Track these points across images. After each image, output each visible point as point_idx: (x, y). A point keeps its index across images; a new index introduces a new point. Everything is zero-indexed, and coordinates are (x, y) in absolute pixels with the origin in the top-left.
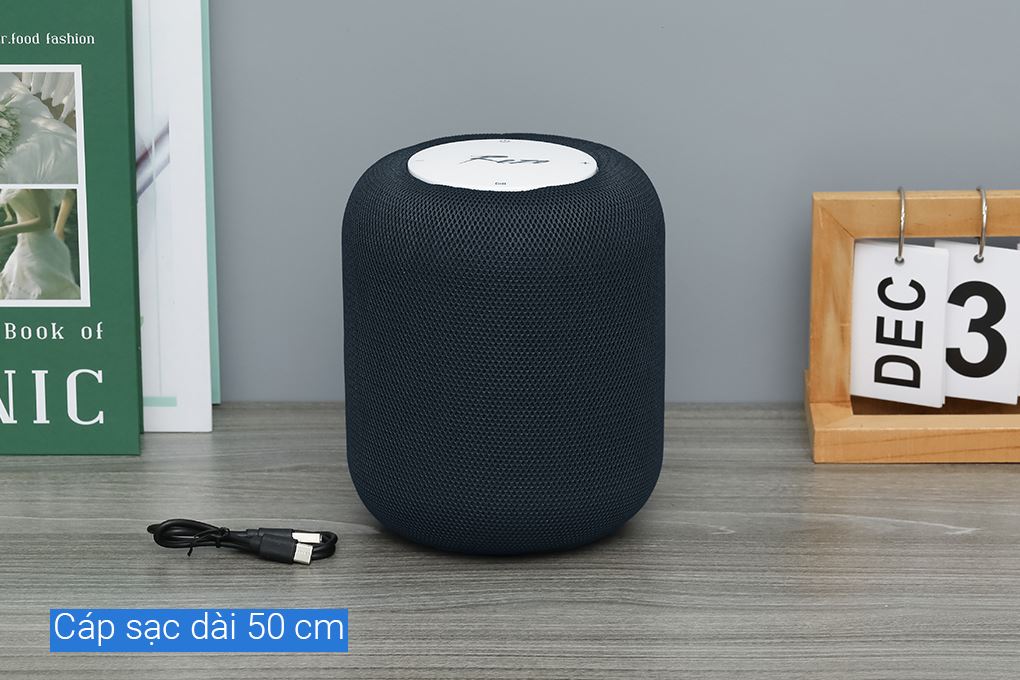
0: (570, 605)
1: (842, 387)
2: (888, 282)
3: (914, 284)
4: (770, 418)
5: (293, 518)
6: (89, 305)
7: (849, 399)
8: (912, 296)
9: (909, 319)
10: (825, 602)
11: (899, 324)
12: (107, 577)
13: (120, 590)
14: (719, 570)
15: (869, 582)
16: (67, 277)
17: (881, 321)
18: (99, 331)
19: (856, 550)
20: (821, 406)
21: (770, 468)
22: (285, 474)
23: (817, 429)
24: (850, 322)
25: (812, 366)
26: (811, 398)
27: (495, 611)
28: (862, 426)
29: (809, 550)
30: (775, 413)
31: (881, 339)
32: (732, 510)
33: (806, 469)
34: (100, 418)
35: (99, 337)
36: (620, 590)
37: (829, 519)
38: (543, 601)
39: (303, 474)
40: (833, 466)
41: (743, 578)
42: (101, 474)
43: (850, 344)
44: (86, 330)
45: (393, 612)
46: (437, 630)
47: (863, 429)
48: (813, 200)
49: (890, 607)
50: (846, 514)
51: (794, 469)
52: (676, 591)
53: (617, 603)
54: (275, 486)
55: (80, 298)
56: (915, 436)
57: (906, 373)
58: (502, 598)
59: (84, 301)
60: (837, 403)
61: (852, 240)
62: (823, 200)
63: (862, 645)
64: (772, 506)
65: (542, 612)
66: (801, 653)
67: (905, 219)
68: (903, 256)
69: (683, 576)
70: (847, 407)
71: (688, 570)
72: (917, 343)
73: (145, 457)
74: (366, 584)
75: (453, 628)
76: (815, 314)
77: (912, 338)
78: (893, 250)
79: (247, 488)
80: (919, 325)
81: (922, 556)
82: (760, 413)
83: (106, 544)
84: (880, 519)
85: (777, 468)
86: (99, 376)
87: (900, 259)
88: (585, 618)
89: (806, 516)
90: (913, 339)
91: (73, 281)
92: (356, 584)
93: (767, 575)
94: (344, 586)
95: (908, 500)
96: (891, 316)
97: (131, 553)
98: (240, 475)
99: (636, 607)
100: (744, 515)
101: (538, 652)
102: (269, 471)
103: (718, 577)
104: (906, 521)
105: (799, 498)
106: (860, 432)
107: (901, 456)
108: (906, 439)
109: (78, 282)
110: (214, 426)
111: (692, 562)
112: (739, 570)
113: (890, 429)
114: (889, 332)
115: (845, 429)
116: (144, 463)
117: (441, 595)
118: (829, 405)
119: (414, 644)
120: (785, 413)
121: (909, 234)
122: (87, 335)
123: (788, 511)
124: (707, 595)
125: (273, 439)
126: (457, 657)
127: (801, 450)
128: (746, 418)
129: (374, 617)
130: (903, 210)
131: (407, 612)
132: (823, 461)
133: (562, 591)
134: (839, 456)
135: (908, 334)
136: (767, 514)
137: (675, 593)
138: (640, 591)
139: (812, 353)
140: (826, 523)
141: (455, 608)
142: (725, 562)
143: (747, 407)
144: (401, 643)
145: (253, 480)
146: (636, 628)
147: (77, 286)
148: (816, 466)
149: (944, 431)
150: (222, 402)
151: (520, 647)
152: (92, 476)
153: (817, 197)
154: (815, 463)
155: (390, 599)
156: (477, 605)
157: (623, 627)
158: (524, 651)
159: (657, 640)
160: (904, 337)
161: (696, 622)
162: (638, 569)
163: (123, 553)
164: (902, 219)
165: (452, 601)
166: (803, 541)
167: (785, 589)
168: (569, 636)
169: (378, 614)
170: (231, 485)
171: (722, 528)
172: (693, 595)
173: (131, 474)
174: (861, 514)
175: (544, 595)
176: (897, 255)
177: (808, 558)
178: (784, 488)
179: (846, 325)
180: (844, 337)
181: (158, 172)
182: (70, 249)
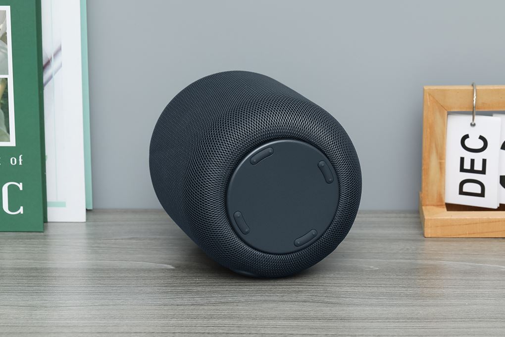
0: (281, 303)
1: (440, 197)
2: (466, 137)
3: (481, 138)
4: (400, 217)
5: (126, 261)
6: (15, 145)
7: (444, 204)
8: (480, 144)
9: (478, 158)
10: (431, 302)
11: (473, 161)
12: (15, 288)
13: (21, 294)
14: (369, 287)
15: (456, 292)
16: (2, 129)
17: (462, 159)
18: (20, 160)
19: (449, 277)
20: (428, 207)
21: (400, 240)
22: (124, 241)
23: (426, 217)
24: (444, 159)
25: (424, 184)
26: (423, 203)
27: (237, 306)
28: (452, 216)
29: (422, 277)
30: (402, 215)
31: (462, 170)
32: (377, 259)
33: (420, 240)
34: (21, 210)
35: (20, 164)
36: (311, 296)
37: (433, 263)
38: (265, 301)
39: (135, 241)
40: (435, 239)
41: (383, 290)
42: (20, 240)
43: (445, 172)
44: (13, 160)
45: (178, 305)
46: (202, 314)
48: (424, 89)
49: (469, 305)
50: (444, 260)
51: (413, 240)
52: (344, 296)
53: (309, 302)
54: (118, 247)
55: (9, 141)
56: (482, 222)
57: (477, 189)
58: (242, 299)
59: (12, 143)
60: (438, 206)
61: (446, 113)
62: (430, 89)
63: (453, 323)
64: (401, 257)
65: (265, 305)
66: (417, 327)
67: (476, 99)
68: (475, 122)
69: (349, 289)
70: (443, 208)
71: (351, 286)
72: (483, 172)
73: (46, 233)
74: (164, 292)
75: (212, 313)
76: (425, 155)
77: (480, 169)
78: (469, 118)
79: (101, 247)
80: (484, 161)
81: (487, 280)
82: (394, 215)
83: (17, 272)
84: (463, 263)
85: (404, 240)
86: (20, 186)
87: (473, 124)
88: (289, 309)
89: (420, 262)
91: (5, 131)
92: (158, 292)
93: (396, 289)
94: (151, 293)
95: (478, 255)
96: (468, 156)
97: (30, 276)
98: (99, 241)
99: (319, 304)
100: (385, 261)
101: (261, 325)
102: (115, 239)
103: (369, 290)
104: (477, 264)
105: (416, 253)
106: (451, 219)
107: (474, 233)
108: (476, 223)
109: (8, 132)
110: (87, 219)
111: (354, 283)
112: (381, 287)
113: (467, 218)
114: (467, 166)
115: (442, 218)
116: (45, 235)
117: (207, 297)
118: (432, 207)
119: (188, 321)
120: (408, 215)
121: (478, 108)
122: (14, 162)
123: (409, 259)
124: (362, 298)
125: (119, 225)
126: (212, 328)
127: (417, 231)
128: (386, 217)
129: (166, 308)
130: (475, 95)
131: (186, 305)
132: (429, 236)
134: (439, 233)
135: (478, 166)
136: (397, 261)
137: (343, 297)
138: (322, 296)
139: (423, 177)
140: (431, 265)
141: (214, 304)
142: (373, 283)
143: (387, 212)
144: (180, 320)
145: (105, 244)
146: (319, 314)
147: (8, 134)
148: (425, 239)
149: (498, 219)
150: (93, 208)
151: (251, 323)
152: (16, 242)
153: (426, 88)
154: (425, 237)
155: (177, 299)
156: (227, 303)
157: (312, 314)
158: (253, 325)
159: (331, 319)
160: (476, 168)
161: (355, 311)
162: (322, 286)
163: (26, 277)
164: (474, 99)
165: (213, 300)
166: (418, 273)
167: (407, 296)
168: (280, 317)
169: (169, 306)
170: (93, 246)
171: (371, 267)
172: (354, 298)
173: (37, 240)
174: (452, 261)
175: (266, 298)
176: (471, 121)
177: (421, 281)
178: (408, 249)
179: (443, 161)
180: (442, 167)
181: (55, 72)
182: (4, 113)
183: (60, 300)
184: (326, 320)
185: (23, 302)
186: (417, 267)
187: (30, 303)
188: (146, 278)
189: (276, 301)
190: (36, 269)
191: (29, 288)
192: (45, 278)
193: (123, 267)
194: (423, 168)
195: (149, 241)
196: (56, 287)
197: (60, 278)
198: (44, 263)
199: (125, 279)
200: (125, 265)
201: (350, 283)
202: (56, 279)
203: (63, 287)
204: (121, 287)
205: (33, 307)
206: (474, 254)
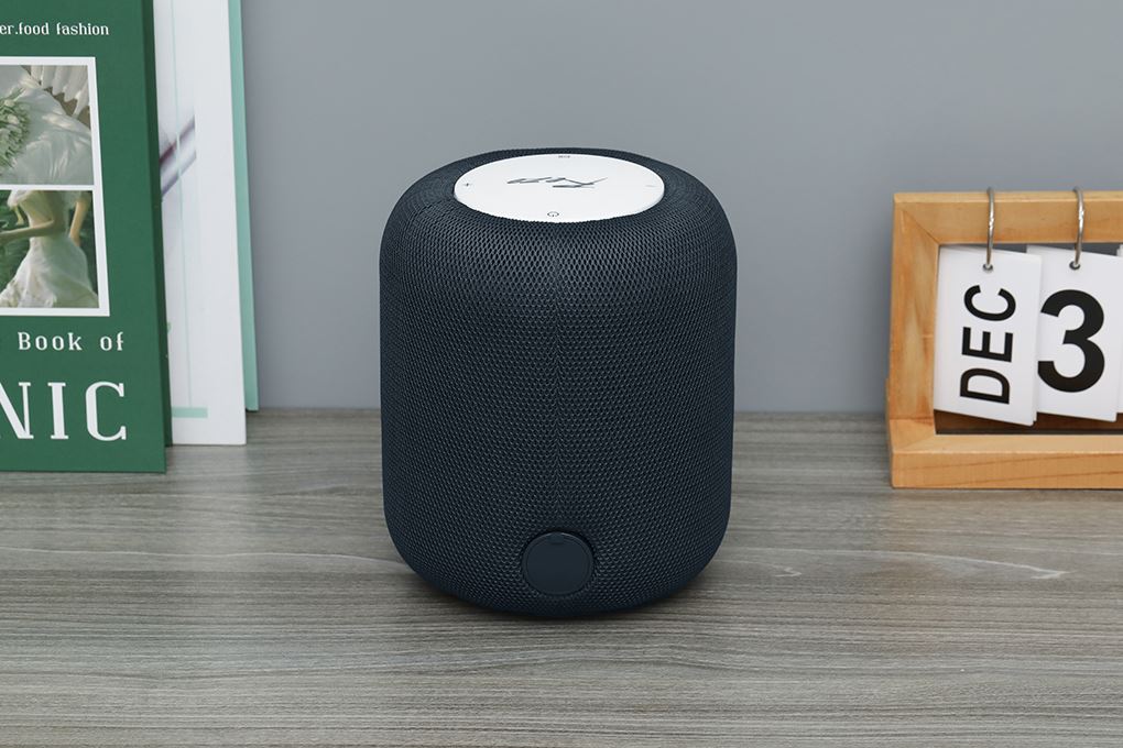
0: (614, 666)
1: (924, 401)
2: (975, 290)
3: (1003, 293)
4: (848, 432)
5: (323, 552)
6: (108, 314)
7: (932, 414)
8: (1002, 306)
9: (998, 330)
10: (895, 664)
11: (986, 336)
12: (114, 626)
13: (126, 643)
15: (944, 639)
16: (83, 284)
17: (967, 332)
18: (119, 342)
19: (933, 598)
20: (901, 422)
21: (842, 494)
22: (319, 498)
23: (896, 451)
24: (933, 333)
25: (892, 380)
26: (891, 412)
27: (532, 674)
28: (944, 448)
29: (881, 597)
30: (853, 425)
31: (967, 350)
32: (799, 546)
33: (883, 495)
34: (122, 434)
35: (120, 348)
36: (671, 647)
37: (909, 558)
38: (585, 661)
39: (339, 498)
40: (912, 492)
41: (806, 632)
42: (122, 496)
43: (933, 355)
44: (106, 341)
45: (420, 673)
46: (465, 697)
47: (946, 452)
48: (894, 201)
49: (967, 672)
50: (925, 552)
51: (870, 495)
52: (733, 649)
53: (666, 664)
54: (308, 513)
55: (98, 307)
56: (1002, 460)
57: (995, 388)
58: (542, 657)
59: (103, 310)
60: (919, 419)
61: (937, 246)
62: (905, 202)
63: (933, 720)
64: (845, 542)
65: (583, 674)
66: (866, 731)
67: (993, 224)
68: (992, 263)
69: (741, 630)
70: (930, 424)
71: (747, 622)
72: (1007, 356)
73: (171, 476)
74: (394, 637)
75: (484, 695)
76: (896, 324)
77: (1001, 351)
78: (981, 256)
79: (276, 515)
80: (1009, 337)
81: (1005, 606)
82: (836, 425)
83: (117, 584)
84: (961, 559)
85: (853, 494)
86: (120, 389)
87: (988, 267)
88: (630, 682)
89: (880, 555)
91: (90, 289)
92: (382, 636)
93: (833, 629)
94: (368, 640)
95: (992, 535)
96: (979, 327)
97: (143, 595)
98: (272, 499)
99: (686, 669)
100: (813, 552)
101: (575, 727)
102: (303, 493)
103: (780, 632)
104: (988, 562)
105: (873, 531)
106: (942, 455)
107: (986, 481)
108: (992, 463)
109: (96, 289)
110: (248, 438)
111: (753, 612)
112: (803, 623)
113: (974, 452)
114: (976, 344)
115: (926, 452)
116: (169, 482)
117: (474, 652)
118: (909, 421)
119: (440, 715)
120: (865, 426)
121: (998, 239)
122: (106, 346)
123: (860, 548)
124: (766, 655)
125: (310, 453)
126: (485, 732)
127: (879, 471)
128: (822, 432)
129: (399, 680)
130: (992, 214)
131: (437, 673)
132: (902, 486)
133: (607, 648)
134: (920, 480)
135: (997, 346)
136: (838, 552)
137: (731, 652)
138: (693, 649)
139: (892, 366)
140: (902, 564)
141: (487, 670)
142: (788, 613)
143: (823, 419)
144: (424, 713)
145: (284, 505)
146: (685, 697)
147: (94, 293)
148: (894, 491)
149: (1033, 455)
150: (260, 408)
151: (556, 720)
152: (113, 499)
153: (899, 199)
154: (894, 488)
155: (419, 658)
156: (513, 666)
157: (671, 695)
158: (559, 726)
159: (707, 711)
160: (993, 349)
161: (750, 689)
162: (693, 621)
163: (136, 595)
164: (991, 224)
165: (486, 659)
166: (875, 586)
167: (852, 648)
168: (611, 706)
169: (403, 676)
170: (260, 511)
171: (788, 569)
172: (751, 654)
173: (155, 496)
174: (940, 553)
175: (587, 654)
176: (985, 262)
177: (880, 609)
178: (858, 519)
179: (930, 336)
180: (927, 348)
181: (184, 169)
182: (87, 254)
183: (199, 659)
184: (697, 714)
185: (131, 665)
186: (875, 570)
187: (144, 666)
188: (361, 599)
189: (604, 662)
190: (153, 575)
191: (141, 626)
192: (171, 600)
193: (317, 571)
194: (891, 349)
195: (367, 499)
196: (192, 624)
197: (200, 600)
198: (169, 559)
199: (321, 600)
200: (319, 563)
201: (746, 612)
202: (190, 603)
203: (205, 624)
204: (313, 623)
205: (149, 678)
206: (984, 535)
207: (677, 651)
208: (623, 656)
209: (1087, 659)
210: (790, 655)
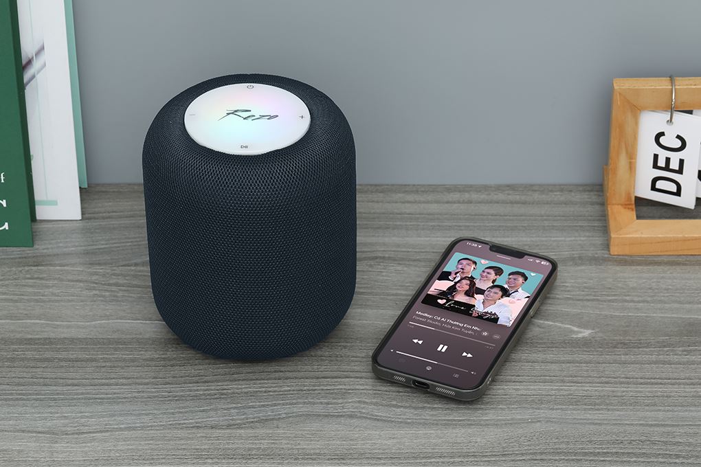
8: (678, 144)
9: (675, 157)
11: (668, 160)
17: (656, 157)
24: (635, 159)
25: (610, 184)
31: (656, 166)
43: (635, 171)
72: (680, 171)
76: (613, 153)
77: (677, 167)
80: (682, 162)
90: (677, 169)
96: (663, 155)
106: (641, 237)
114: (662, 163)
135: (674, 165)
139: (610, 177)
149: (695, 237)
160: (672, 167)
179: (629, 161)
180: (632, 167)
181: (39, 72)
207: (363, 406)
208: (331, 409)
209: (602, 409)
210: (429, 408)
